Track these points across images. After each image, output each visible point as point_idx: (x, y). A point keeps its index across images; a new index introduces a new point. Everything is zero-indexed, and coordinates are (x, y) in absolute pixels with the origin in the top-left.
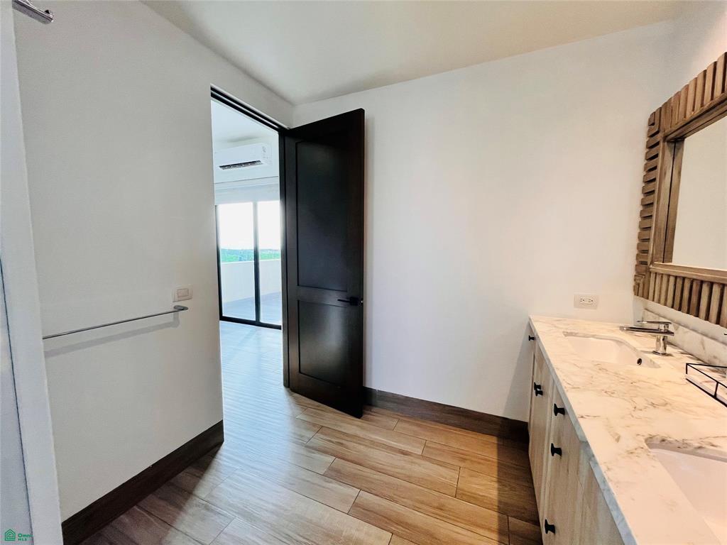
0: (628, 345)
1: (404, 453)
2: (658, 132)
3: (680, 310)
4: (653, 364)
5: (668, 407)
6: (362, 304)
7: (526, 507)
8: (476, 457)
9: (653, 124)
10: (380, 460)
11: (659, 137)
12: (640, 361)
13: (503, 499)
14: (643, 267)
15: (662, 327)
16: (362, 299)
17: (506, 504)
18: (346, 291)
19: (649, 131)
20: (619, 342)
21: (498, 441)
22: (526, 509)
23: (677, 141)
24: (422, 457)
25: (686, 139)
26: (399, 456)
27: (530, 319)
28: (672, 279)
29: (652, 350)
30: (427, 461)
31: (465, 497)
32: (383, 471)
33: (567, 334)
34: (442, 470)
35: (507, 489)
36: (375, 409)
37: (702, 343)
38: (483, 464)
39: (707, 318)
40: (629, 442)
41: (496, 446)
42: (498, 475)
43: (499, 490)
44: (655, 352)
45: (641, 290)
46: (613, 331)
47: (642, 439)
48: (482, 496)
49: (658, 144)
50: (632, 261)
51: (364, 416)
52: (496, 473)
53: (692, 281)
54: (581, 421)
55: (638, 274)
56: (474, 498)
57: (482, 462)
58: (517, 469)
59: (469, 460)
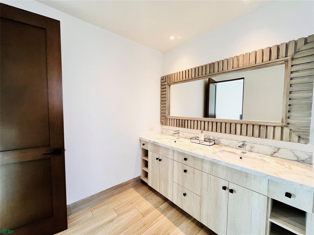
0: (170, 139)
1: (112, 221)
2: (165, 82)
3: (179, 127)
9: (163, 79)
12: (175, 142)
13: (154, 204)
14: (164, 117)
15: (178, 132)
21: (133, 188)
24: (119, 215)
26: (111, 224)
28: (175, 120)
30: (122, 215)
31: (146, 214)
35: (151, 200)
36: (71, 217)
39: (188, 128)
44: (178, 138)
45: (164, 124)
49: (165, 85)
52: (144, 198)
53: (182, 120)
55: (162, 119)
56: (148, 211)
57: (137, 198)
58: (147, 193)
59: (134, 201)
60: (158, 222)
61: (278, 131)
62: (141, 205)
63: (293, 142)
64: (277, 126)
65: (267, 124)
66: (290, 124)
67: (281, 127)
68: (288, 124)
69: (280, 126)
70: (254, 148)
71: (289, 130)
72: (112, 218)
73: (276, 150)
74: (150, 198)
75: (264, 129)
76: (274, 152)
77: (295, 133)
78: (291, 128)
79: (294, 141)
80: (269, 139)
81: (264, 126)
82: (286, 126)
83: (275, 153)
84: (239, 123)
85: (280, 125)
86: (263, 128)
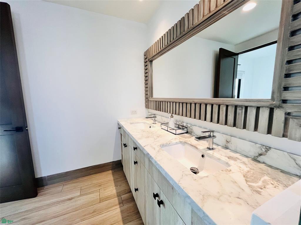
0: (147, 123)
1: (70, 199)
2: (147, 58)
3: (157, 110)
4: (153, 127)
5: (161, 136)
6: (27, 130)
7: (126, 189)
8: (105, 182)
9: (145, 55)
10: (57, 211)
11: (147, 59)
12: (150, 127)
13: (119, 191)
14: (147, 99)
15: (154, 116)
16: (27, 127)
17: (119, 192)
18: (11, 124)
19: (144, 57)
20: (145, 123)
21: (112, 171)
22: (126, 190)
23: (151, 61)
24: (81, 195)
25: (153, 62)
26: (68, 202)
27: (118, 121)
28: (154, 102)
29: (152, 123)
30: (84, 196)
31: (104, 200)
32: (59, 215)
33: (131, 124)
34: (92, 196)
35: (118, 187)
36: (46, 187)
37: (162, 118)
38: (108, 183)
39: (163, 111)
40: (157, 149)
41: (112, 173)
42: (115, 184)
43: (116, 189)
44: (153, 123)
45: (147, 107)
46: (142, 120)
47: (159, 146)
48: (110, 195)
49: (147, 62)
50: (144, 98)
51: (39, 194)
52: (114, 183)
53: (159, 101)
54: (144, 148)
55: (146, 102)
56: (108, 198)
57: (107, 182)
58: (120, 178)
59: (103, 184)
60: (108, 213)
61: (264, 115)
62: (107, 189)
63: (291, 138)
64: (262, 107)
65: (246, 104)
66: (288, 102)
67: (269, 109)
68: (284, 101)
69: (268, 107)
70: (230, 142)
71: (284, 115)
72: (73, 197)
73: (264, 150)
74: (120, 184)
75: (242, 112)
76: (260, 153)
77: (295, 120)
78: (289, 111)
79: (293, 136)
80: (248, 130)
81: (241, 106)
82: (279, 107)
83: (260, 155)
84: (210, 104)
85: (268, 105)
86: (240, 111)
